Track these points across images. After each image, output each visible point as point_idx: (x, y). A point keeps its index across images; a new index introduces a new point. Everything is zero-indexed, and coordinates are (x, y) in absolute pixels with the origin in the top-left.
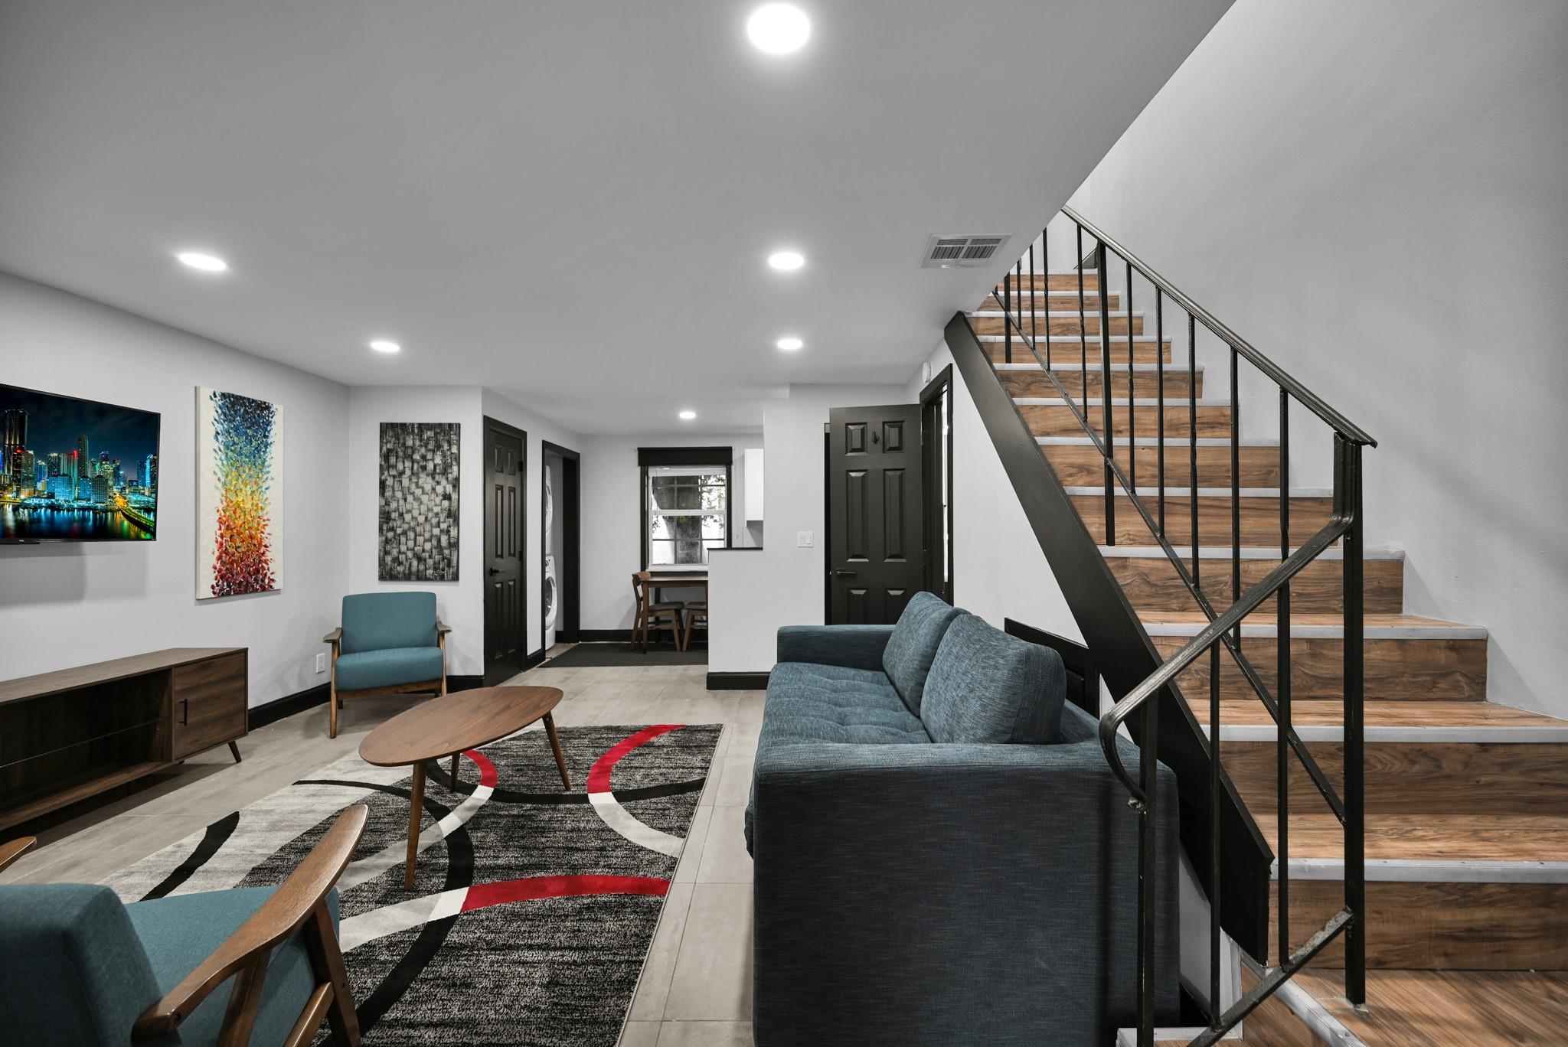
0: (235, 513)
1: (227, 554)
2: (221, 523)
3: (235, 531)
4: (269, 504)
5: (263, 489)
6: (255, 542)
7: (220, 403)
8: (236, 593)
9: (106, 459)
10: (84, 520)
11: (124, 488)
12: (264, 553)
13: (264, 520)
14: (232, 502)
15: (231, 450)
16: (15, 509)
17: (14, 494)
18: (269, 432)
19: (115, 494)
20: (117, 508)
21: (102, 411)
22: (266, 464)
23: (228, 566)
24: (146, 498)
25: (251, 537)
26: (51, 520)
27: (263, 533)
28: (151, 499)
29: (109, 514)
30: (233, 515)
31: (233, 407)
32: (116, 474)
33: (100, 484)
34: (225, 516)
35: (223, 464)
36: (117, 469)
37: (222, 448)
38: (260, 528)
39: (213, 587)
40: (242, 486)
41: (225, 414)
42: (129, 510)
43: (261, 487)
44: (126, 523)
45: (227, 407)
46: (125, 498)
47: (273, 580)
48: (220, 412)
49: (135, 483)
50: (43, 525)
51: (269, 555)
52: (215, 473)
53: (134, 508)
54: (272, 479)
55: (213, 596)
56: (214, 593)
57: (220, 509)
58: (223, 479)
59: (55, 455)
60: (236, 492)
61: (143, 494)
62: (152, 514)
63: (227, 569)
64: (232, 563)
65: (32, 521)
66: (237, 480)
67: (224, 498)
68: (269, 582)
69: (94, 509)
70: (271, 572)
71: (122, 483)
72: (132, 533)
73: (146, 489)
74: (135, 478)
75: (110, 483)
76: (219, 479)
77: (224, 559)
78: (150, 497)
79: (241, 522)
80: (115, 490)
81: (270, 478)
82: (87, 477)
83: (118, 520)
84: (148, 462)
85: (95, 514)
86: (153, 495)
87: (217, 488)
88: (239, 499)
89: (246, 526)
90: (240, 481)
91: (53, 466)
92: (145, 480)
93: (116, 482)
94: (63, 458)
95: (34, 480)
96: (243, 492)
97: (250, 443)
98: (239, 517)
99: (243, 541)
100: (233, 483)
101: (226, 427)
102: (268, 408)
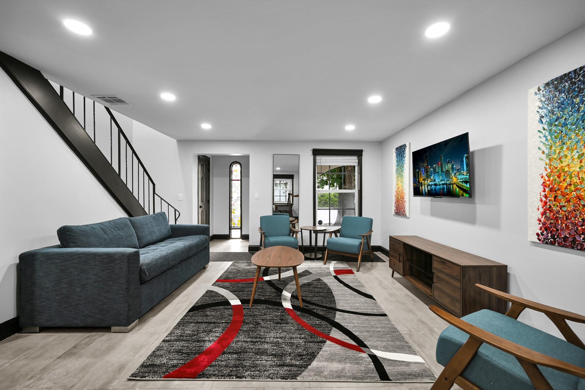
0: (559, 177)
1: (551, 211)
2: (545, 186)
3: (559, 192)
8: (560, 245)
9: (449, 163)
10: (444, 189)
11: (456, 173)
14: (556, 168)
15: (555, 125)
16: (427, 186)
17: (427, 182)
19: (453, 177)
20: (454, 183)
21: (446, 143)
23: (552, 221)
24: (465, 176)
26: (435, 189)
28: (467, 177)
29: (451, 185)
30: (557, 179)
31: (557, 87)
32: (452, 168)
33: (447, 173)
34: (549, 181)
35: (547, 140)
36: (453, 165)
37: (546, 127)
39: (538, 234)
40: (568, 153)
41: (548, 99)
42: (458, 183)
44: (458, 189)
45: (552, 91)
46: (456, 178)
48: (544, 99)
49: (460, 170)
50: (433, 191)
52: (539, 148)
53: (460, 182)
55: (538, 241)
56: (539, 240)
57: (544, 175)
58: (547, 151)
59: (435, 166)
60: (560, 159)
61: (463, 175)
62: (468, 184)
63: (551, 223)
64: (557, 219)
65: (431, 190)
66: (562, 148)
67: (548, 167)
69: (446, 184)
71: (455, 171)
72: (460, 194)
73: (465, 172)
74: (460, 168)
75: (451, 172)
76: (543, 152)
77: (548, 215)
78: (467, 175)
79: (565, 185)
80: (453, 175)
82: (443, 171)
83: (455, 188)
84: (464, 158)
85: (447, 186)
86: (469, 174)
87: (541, 160)
88: (564, 164)
89: (573, 188)
90: (565, 149)
91: (435, 170)
92: (463, 168)
93: (453, 171)
94: (437, 166)
95: (431, 176)
96: (569, 157)
97: (578, 110)
98: (564, 180)
99: (568, 201)
100: (557, 151)
101: (550, 108)
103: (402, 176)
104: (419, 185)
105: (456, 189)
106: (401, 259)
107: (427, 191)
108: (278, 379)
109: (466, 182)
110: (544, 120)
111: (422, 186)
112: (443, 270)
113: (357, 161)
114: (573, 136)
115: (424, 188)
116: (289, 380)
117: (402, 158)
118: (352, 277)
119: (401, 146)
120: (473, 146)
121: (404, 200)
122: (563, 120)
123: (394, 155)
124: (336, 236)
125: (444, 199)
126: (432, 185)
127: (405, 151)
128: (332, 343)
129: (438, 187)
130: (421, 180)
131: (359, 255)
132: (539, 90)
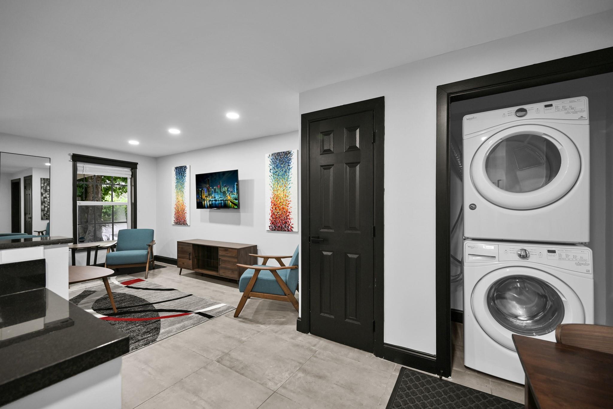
0: (277, 199)
1: (274, 215)
2: (272, 203)
3: (277, 206)
4: (291, 194)
5: (288, 188)
6: (284, 210)
7: (271, 158)
8: (277, 230)
9: (225, 186)
10: (221, 203)
11: (230, 194)
12: (288, 216)
13: (289, 201)
14: (276, 195)
15: (275, 175)
16: (209, 202)
17: (208, 198)
18: (290, 163)
19: (228, 195)
20: (228, 199)
21: (224, 173)
22: (289, 177)
23: (274, 219)
24: (235, 196)
25: (283, 208)
27: (288, 207)
30: (276, 200)
31: (276, 157)
32: (228, 190)
33: (224, 193)
34: (273, 200)
35: (272, 181)
36: (228, 188)
37: (272, 175)
38: (287, 205)
39: (269, 227)
40: (279, 188)
41: (273, 162)
42: (231, 199)
43: (287, 187)
44: (231, 203)
45: (274, 158)
46: (230, 196)
47: (292, 227)
48: (271, 161)
49: (232, 192)
50: (214, 205)
51: (291, 216)
52: (270, 184)
54: (292, 183)
55: (270, 230)
56: (270, 229)
57: (272, 197)
58: (272, 186)
59: (215, 187)
60: (277, 190)
61: (234, 195)
63: (274, 220)
64: (276, 218)
65: (212, 204)
67: (273, 194)
68: (291, 228)
69: (223, 200)
70: (292, 223)
72: (232, 206)
73: (235, 193)
74: (232, 190)
75: (227, 193)
76: (271, 187)
77: (273, 216)
78: (236, 195)
79: (279, 203)
81: (291, 183)
82: (221, 192)
84: (235, 185)
85: (224, 201)
86: (237, 195)
87: (270, 190)
88: (278, 193)
89: (281, 204)
90: (279, 186)
91: (215, 190)
92: (235, 190)
93: (228, 192)
94: (217, 188)
95: (212, 194)
96: (280, 190)
97: (283, 170)
98: (278, 200)
99: (280, 210)
100: (276, 187)
101: (273, 166)
102: (290, 153)
103: (182, 192)
104: (201, 200)
105: (230, 203)
106: (191, 257)
107: (208, 205)
108: (142, 347)
109: (236, 199)
110: (272, 171)
111: (204, 201)
112: (226, 255)
113: (131, 173)
114: (281, 181)
115: (206, 203)
116: (151, 344)
117: (182, 176)
118: (145, 283)
119: (181, 167)
120: (240, 178)
121: (185, 211)
122: (278, 173)
123: (174, 173)
124: (113, 251)
125: (221, 210)
126: (213, 201)
127: (185, 171)
128: (165, 319)
129: (218, 202)
130: (204, 197)
131: (146, 263)
132: (270, 156)
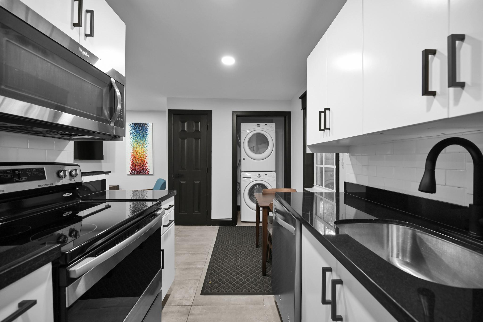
0: (136, 153)
1: (134, 164)
2: (132, 156)
3: (136, 158)
4: (147, 150)
5: (145, 147)
6: (143, 161)
7: (132, 126)
8: (137, 174)
12: (146, 164)
13: (146, 155)
14: (135, 151)
15: (135, 137)
18: (147, 131)
22: (146, 140)
25: (141, 160)
27: (145, 159)
30: (136, 154)
31: (135, 126)
34: (133, 154)
35: (132, 141)
37: (132, 137)
38: (144, 157)
39: (130, 172)
43: (145, 146)
45: (134, 126)
47: (149, 172)
48: (132, 128)
51: (147, 165)
52: (130, 143)
54: (149, 144)
55: (130, 174)
56: (130, 173)
57: (132, 152)
58: (133, 145)
60: (136, 148)
63: (134, 168)
64: (136, 166)
66: (137, 145)
67: (133, 150)
68: (147, 172)
70: (148, 169)
76: (131, 145)
77: (133, 165)
79: (138, 156)
81: (148, 143)
87: (131, 147)
88: (138, 150)
89: (140, 157)
90: (138, 145)
96: (139, 148)
97: (141, 135)
98: (138, 154)
99: (139, 161)
100: (136, 146)
101: (133, 132)
102: (147, 124)
114: (140, 142)
122: (137, 136)
132: (130, 124)
